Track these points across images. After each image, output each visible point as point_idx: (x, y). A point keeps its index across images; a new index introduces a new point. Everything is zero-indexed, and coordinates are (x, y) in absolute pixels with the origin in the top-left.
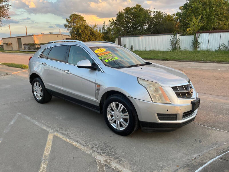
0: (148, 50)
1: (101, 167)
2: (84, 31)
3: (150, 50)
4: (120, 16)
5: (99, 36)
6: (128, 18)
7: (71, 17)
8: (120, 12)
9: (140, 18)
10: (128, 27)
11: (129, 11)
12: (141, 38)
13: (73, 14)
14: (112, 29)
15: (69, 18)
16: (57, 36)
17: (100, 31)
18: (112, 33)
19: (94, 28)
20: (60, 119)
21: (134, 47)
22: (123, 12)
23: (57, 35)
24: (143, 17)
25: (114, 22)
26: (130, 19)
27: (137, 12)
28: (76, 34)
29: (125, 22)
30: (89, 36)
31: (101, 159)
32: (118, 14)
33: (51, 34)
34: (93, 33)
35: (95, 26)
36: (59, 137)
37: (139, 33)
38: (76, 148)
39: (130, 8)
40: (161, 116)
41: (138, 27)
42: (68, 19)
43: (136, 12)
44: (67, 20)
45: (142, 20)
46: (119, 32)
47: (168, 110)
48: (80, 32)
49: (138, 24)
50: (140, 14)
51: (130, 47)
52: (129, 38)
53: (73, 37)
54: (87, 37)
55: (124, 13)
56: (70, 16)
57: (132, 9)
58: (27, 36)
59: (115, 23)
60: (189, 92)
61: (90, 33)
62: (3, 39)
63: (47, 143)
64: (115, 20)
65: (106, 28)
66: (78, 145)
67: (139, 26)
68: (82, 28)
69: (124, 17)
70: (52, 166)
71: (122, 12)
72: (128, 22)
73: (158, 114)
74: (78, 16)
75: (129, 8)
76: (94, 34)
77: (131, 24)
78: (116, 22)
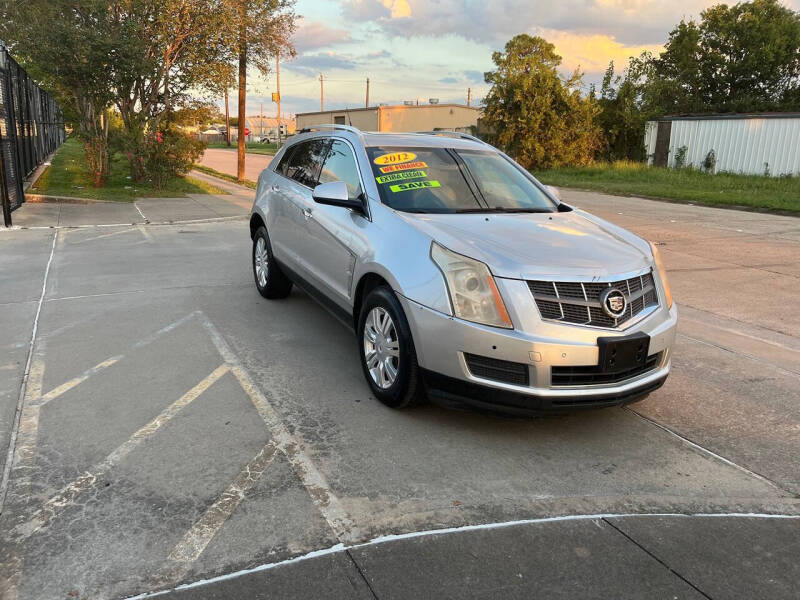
0: (775, 173)
1: (268, 455)
2: (533, 96)
3: (787, 173)
4: (683, 38)
5: (585, 113)
6: (714, 44)
7: (510, 46)
8: (683, 26)
9: (766, 48)
10: (713, 83)
11: (724, 18)
12: (754, 126)
13: (519, 37)
14: (641, 88)
15: (503, 51)
16: (451, 112)
17: (592, 94)
18: (639, 103)
19: (569, 83)
20: (278, 339)
21: (717, 158)
22: (699, 22)
23: (450, 108)
24: (778, 41)
25: (654, 62)
26: (725, 49)
27: (754, 22)
28: (504, 106)
29: (702, 59)
30: (545, 114)
31: (283, 439)
32: (675, 32)
33: (433, 104)
34: (563, 103)
35: (576, 77)
36: (235, 377)
37: (753, 103)
38: (250, 406)
39: (730, 7)
40: (477, 363)
41: (753, 82)
42: (500, 54)
43: (751, 24)
44: (496, 58)
45: (772, 55)
46: (670, 98)
47: (494, 348)
48: (518, 98)
49: (756, 68)
50: (768, 30)
51: (703, 159)
52: (703, 122)
53: (492, 115)
54: (540, 117)
55: (702, 27)
56: (508, 41)
57: (737, 11)
58: (367, 109)
59: (659, 66)
60: (603, 306)
61: (554, 102)
62: (297, 115)
63: (201, 383)
64: (662, 56)
65: (616, 87)
66: (260, 401)
67: (762, 79)
68: (527, 83)
69: (699, 44)
70: (171, 428)
71: (690, 23)
72: (711, 62)
73: (467, 355)
74: (533, 41)
75: (724, 7)
76: (568, 108)
77: (722, 71)
78: (663, 63)
